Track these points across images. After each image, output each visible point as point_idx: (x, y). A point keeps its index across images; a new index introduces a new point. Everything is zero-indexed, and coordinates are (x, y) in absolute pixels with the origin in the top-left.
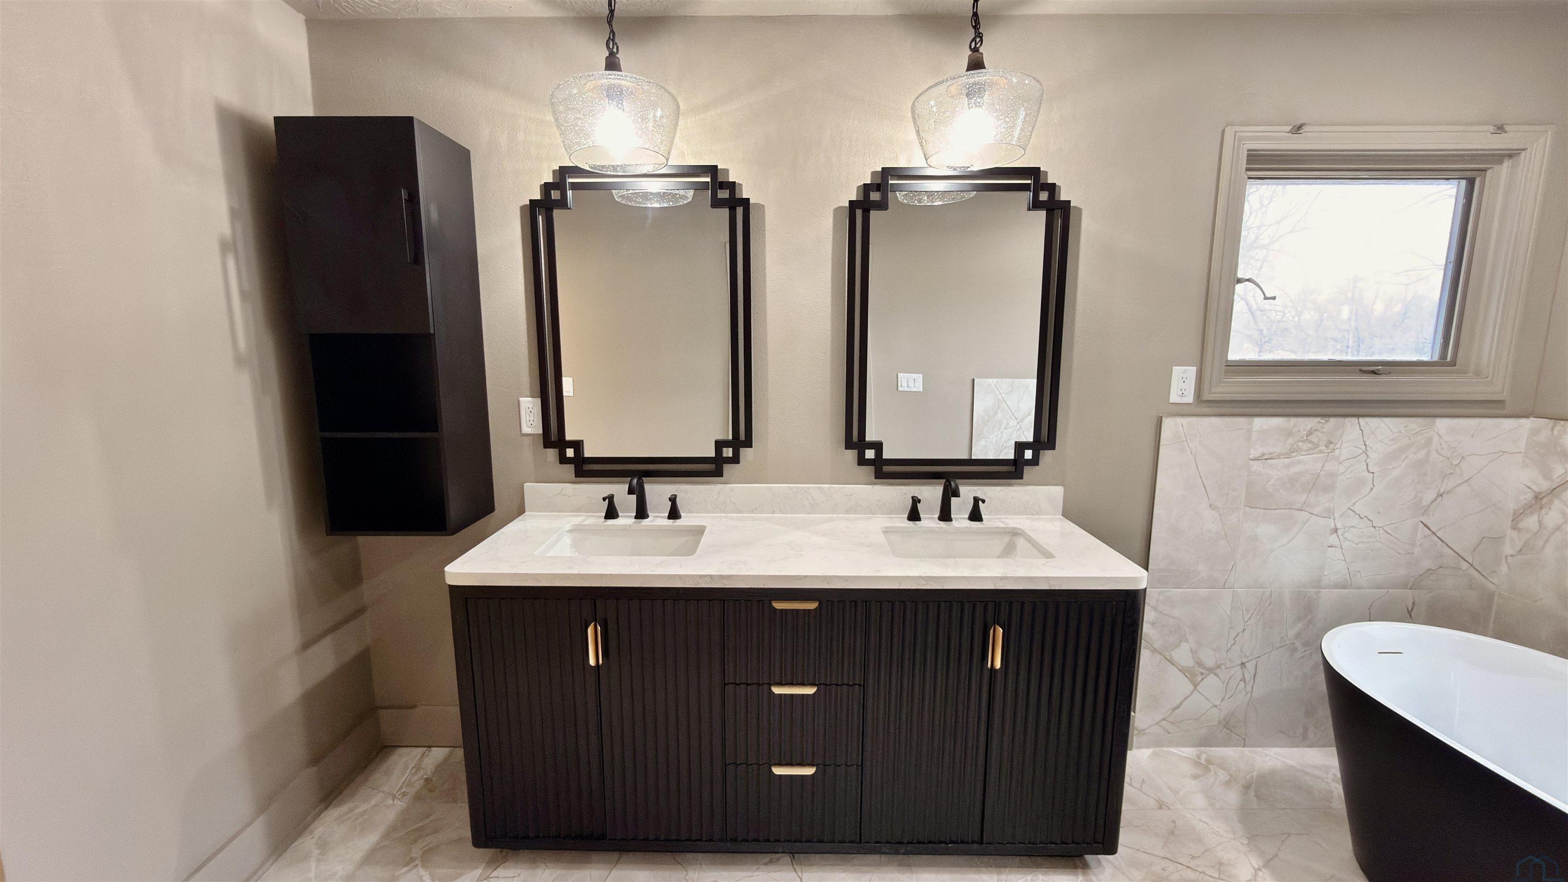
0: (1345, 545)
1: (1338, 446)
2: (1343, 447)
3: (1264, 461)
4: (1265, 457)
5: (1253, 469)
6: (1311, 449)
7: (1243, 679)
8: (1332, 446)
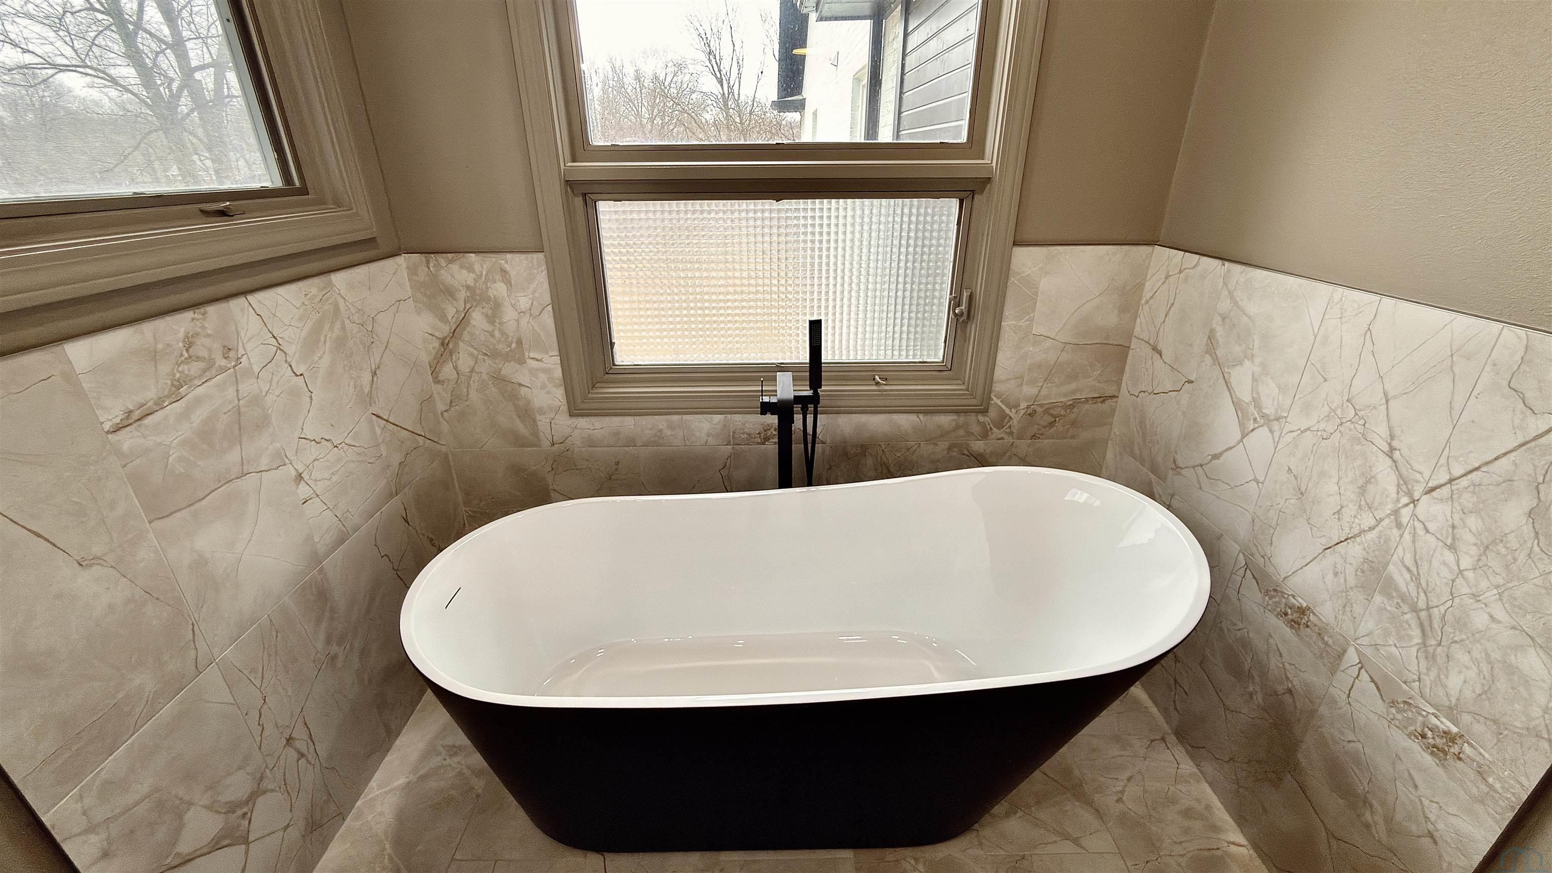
0: (320, 488)
1: (241, 351)
2: (248, 350)
3: (138, 423)
4: (136, 415)
5: (126, 446)
6: (205, 371)
7: (302, 755)
8: (232, 354)
